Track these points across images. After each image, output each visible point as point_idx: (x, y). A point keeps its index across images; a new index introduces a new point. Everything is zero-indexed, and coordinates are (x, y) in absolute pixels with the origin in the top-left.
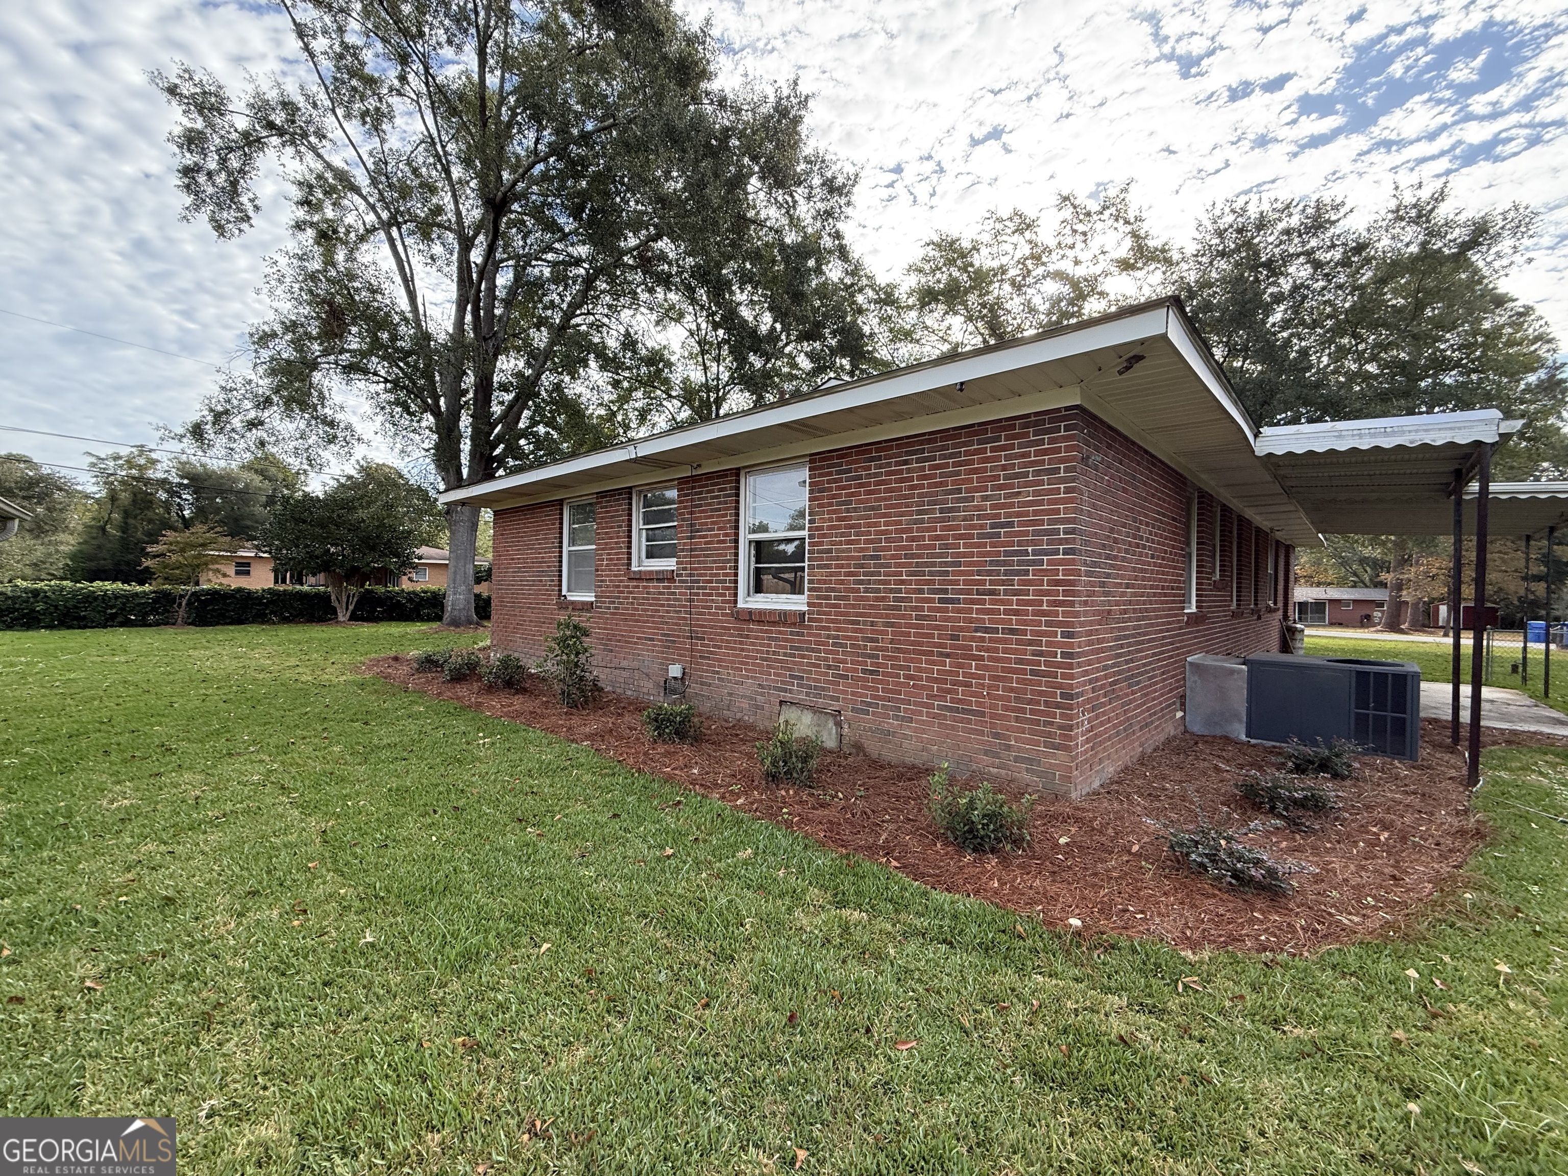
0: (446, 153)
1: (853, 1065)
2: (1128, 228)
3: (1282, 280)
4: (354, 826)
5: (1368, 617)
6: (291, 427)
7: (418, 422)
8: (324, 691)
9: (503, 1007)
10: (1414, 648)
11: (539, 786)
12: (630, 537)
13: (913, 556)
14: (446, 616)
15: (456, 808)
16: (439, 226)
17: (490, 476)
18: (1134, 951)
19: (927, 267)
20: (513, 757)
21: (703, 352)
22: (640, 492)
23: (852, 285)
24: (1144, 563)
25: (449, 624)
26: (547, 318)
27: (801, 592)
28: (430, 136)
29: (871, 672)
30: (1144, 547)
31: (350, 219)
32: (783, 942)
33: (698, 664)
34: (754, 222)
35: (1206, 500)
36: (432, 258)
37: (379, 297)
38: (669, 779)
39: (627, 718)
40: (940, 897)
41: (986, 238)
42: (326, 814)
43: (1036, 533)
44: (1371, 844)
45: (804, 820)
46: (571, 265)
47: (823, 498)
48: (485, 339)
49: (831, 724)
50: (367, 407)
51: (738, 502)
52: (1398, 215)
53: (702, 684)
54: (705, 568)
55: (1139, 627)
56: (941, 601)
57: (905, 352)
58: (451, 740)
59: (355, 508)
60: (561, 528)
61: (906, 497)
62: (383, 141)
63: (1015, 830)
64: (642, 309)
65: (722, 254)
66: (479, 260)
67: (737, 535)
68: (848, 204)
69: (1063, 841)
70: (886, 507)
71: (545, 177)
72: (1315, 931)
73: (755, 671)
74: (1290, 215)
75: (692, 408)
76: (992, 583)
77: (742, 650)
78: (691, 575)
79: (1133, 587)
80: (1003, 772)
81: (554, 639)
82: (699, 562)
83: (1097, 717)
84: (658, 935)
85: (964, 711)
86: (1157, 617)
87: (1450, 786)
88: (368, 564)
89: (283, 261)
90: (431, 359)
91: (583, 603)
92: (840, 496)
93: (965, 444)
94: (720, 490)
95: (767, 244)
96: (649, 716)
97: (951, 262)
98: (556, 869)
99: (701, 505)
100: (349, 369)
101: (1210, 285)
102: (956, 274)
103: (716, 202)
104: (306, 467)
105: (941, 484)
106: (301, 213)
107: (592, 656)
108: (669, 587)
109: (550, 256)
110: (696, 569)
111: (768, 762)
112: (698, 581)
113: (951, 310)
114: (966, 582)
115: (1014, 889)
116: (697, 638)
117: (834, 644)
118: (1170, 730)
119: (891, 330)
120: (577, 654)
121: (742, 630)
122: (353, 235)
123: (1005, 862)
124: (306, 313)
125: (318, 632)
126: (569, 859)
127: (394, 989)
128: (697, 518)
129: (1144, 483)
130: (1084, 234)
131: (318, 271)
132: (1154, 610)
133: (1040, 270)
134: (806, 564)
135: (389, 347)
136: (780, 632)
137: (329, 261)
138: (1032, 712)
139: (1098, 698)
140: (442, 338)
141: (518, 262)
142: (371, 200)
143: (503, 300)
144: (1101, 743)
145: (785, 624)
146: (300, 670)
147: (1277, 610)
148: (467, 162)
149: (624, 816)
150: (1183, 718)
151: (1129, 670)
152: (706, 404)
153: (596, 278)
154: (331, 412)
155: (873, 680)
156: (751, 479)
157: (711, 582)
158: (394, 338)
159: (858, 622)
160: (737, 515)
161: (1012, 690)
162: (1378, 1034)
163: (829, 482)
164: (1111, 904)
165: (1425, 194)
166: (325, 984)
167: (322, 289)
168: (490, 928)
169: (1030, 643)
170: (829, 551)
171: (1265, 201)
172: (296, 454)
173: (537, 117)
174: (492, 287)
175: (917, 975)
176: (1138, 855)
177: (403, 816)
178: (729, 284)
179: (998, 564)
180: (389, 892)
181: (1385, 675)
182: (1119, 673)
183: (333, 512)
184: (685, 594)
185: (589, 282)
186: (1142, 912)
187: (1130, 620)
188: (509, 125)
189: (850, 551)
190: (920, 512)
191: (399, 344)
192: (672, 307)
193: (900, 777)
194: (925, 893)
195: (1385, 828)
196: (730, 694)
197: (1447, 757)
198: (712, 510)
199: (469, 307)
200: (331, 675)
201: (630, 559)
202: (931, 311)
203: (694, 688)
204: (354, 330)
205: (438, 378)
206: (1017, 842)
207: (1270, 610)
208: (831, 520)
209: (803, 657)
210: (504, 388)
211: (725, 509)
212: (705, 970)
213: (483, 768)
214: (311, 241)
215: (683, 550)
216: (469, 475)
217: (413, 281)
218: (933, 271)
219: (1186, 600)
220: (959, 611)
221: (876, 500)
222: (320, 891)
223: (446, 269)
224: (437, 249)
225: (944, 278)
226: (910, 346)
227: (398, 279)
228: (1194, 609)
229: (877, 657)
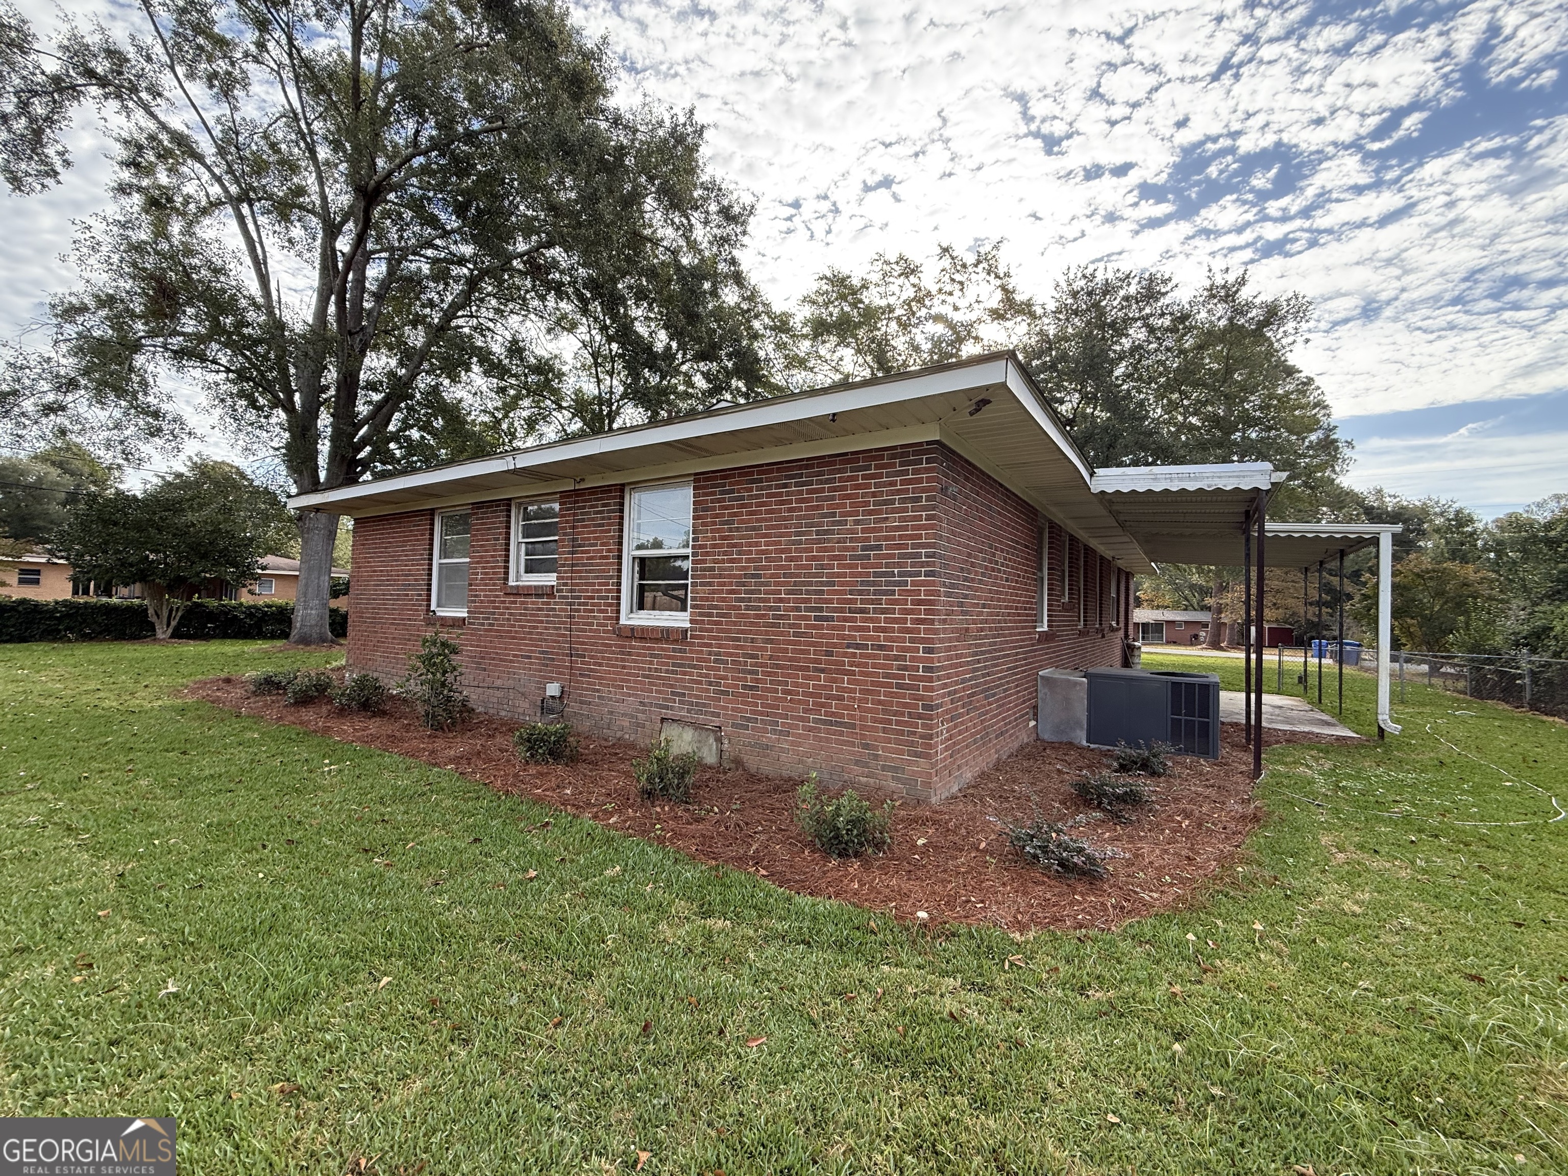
0: (311, 133)
1: (703, 1066)
2: (999, 282)
3: (1124, 340)
4: (161, 867)
5: (1196, 637)
6: (103, 415)
7: (266, 417)
8: (132, 719)
9: (331, 1047)
10: (1229, 663)
11: (391, 814)
12: (508, 550)
13: (792, 575)
14: (294, 632)
15: (290, 842)
16: (301, 207)
17: (352, 480)
18: (972, 937)
19: (820, 300)
20: (364, 783)
21: (596, 364)
22: (520, 504)
23: (749, 310)
24: (999, 586)
25: (298, 642)
26: (426, 316)
27: (684, 609)
28: (293, 111)
29: (751, 688)
30: (999, 571)
31: (190, 188)
32: (645, 955)
33: (578, 682)
34: (650, 240)
35: (1055, 530)
36: (290, 241)
37: (222, 279)
38: (538, 800)
39: (499, 739)
40: (804, 901)
41: (875, 277)
42: (125, 855)
43: (901, 556)
44: (1174, 831)
45: (677, 835)
46: (453, 263)
47: (706, 517)
48: (351, 334)
49: (711, 740)
50: (203, 398)
51: (622, 518)
52: (1212, 293)
53: (582, 702)
54: (587, 584)
55: (995, 643)
56: (817, 618)
57: (799, 378)
58: (289, 768)
59: (183, 510)
60: (432, 540)
61: (785, 519)
62: (234, 109)
63: (878, 835)
64: (532, 316)
65: (618, 269)
66: (346, 249)
67: (620, 551)
68: (744, 233)
69: (920, 842)
70: (767, 528)
71: (425, 170)
72: (1122, 908)
73: (636, 689)
74: (1129, 285)
75: (583, 419)
76: (863, 601)
77: (624, 667)
78: (572, 591)
79: (989, 607)
80: (872, 781)
81: (419, 657)
82: (580, 578)
83: (956, 726)
84: (513, 958)
85: (837, 724)
86: (1011, 635)
87: (1239, 778)
88: (198, 574)
89: (99, 227)
90: (284, 350)
91: (454, 619)
92: (723, 515)
93: (839, 471)
94: (604, 505)
95: (663, 263)
96: (521, 737)
97: (843, 297)
98: (404, 900)
99: (583, 520)
100: (180, 354)
101: (1067, 339)
102: (847, 309)
103: (608, 218)
104: (121, 461)
105: (818, 507)
106: (126, 175)
107: (461, 674)
108: (548, 603)
109: (429, 252)
110: (577, 585)
111: (643, 779)
112: (579, 597)
113: (842, 342)
114: (840, 601)
115: (872, 889)
116: (578, 656)
117: (716, 661)
118: (1024, 738)
119: (786, 357)
120: (444, 673)
121: (624, 647)
122: (192, 206)
123: (867, 865)
124: (128, 287)
125: (130, 651)
126: (421, 887)
127: (200, 1040)
128: (579, 533)
129: (999, 513)
130: (961, 283)
131: (146, 243)
132: (1009, 628)
133: (923, 312)
134: (689, 581)
135: (232, 333)
136: (663, 649)
137: (161, 232)
138: (898, 723)
139: (956, 708)
140: (299, 328)
141: (392, 254)
142: (217, 171)
143: (374, 294)
144: (959, 751)
145: (667, 641)
146: (101, 694)
147: (1118, 630)
148: (337, 146)
149: (486, 840)
150: (1036, 727)
151: (986, 682)
152: (599, 417)
153: (481, 279)
154: (156, 401)
155: (753, 696)
156: (636, 496)
157: (593, 598)
158: (242, 323)
159: (739, 639)
160: (621, 531)
161: (880, 702)
162: (1160, 991)
163: (712, 501)
164: (957, 895)
165: (1231, 278)
166: (111, 1043)
167: (150, 262)
168: (322, 967)
169: (897, 658)
170: (713, 569)
171: (1110, 270)
172: (108, 446)
173: (417, 109)
174: (361, 279)
175: (773, 975)
176: (985, 851)
177: (224, 853)
178: (623, 300)
179: (868, 583)
180: (200, 936)
181: (1192, 685)
182: (977, 685)
183: (155, 513)
184: (565, 610)
185: (473, 284)
186: (982, 902)
187: (986, 637)
188: (386, 112)
189: (731, 569)
190: (798, 534)
191: (246, 331)
192: (564, 316)
193: (776, 789)
194: (789, 899)
195: (1187, 817)
196: (611, 713)
197: (1241, 755)
198: (595, 526)
199: (333, 298)
200: (142, 700)
201: (507, 573)
202: (824, 342)
203: (573, 707)
204: (190, 311)
205: (292, 370)
206: (878, 845)
207: (1113, 630)
208: (714, 538)
209: (685, 673)
210: (372, 386)
211: (609, 525)
212: (560, 989)
213: (327, 797)
214: (136, 209)
215: (563, 565)
216: (328, 478)
217: (265, 263)
218: (826, 304)
219: (1038, 620)
220: (833, 628)
221: (758, 520)
222: (111, 941)
223: (307, 255)
224: (297, 232)
225: (836, 312)
226: (803, 373)
227: (248, 261)
228: (1045, 628)
229: (757, 673)
